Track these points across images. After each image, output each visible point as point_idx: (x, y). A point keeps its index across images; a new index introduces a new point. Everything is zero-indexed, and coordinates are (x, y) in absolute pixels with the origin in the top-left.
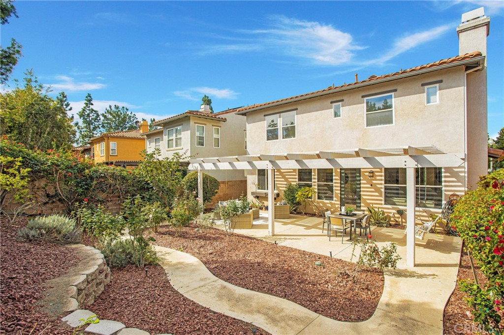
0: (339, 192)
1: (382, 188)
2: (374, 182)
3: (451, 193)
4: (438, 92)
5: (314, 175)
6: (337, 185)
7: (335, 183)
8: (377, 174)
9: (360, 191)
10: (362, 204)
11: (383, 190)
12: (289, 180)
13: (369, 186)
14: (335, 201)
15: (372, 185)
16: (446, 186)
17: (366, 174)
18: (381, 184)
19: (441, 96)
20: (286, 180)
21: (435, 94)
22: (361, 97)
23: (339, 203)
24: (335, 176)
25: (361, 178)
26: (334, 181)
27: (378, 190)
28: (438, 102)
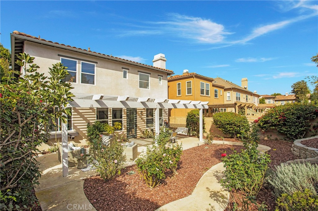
0: (126, 124)
1: (145, 120)
2: (142, 117)
3: (165, 119)
4: (162, 80)
5: (110, 114)
6: (125, 120)
7: (124, 119)
8: (143, 113)
9: (137, 122)
10: (138, 129)
11: (146, 121)
12: (88, 119)
13: (140, 119)
14: (124, 130)
15: (142, 119)
16: (164, 117)
17: (139, 113)
18: (145, 118)
19: (163, 82)
20: (85, 119)
21: (161, 81)
22: (137, 71)
23: (126, 131)
24: (124, 114)
25: (137, 115)
26: (123, 118)
27: (144, 121)
28: (162, 84)
